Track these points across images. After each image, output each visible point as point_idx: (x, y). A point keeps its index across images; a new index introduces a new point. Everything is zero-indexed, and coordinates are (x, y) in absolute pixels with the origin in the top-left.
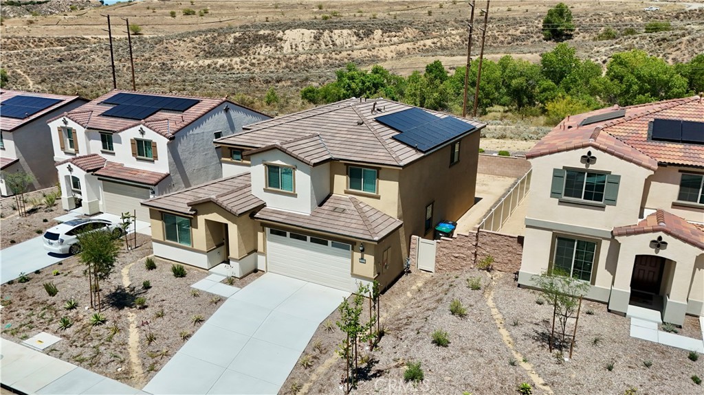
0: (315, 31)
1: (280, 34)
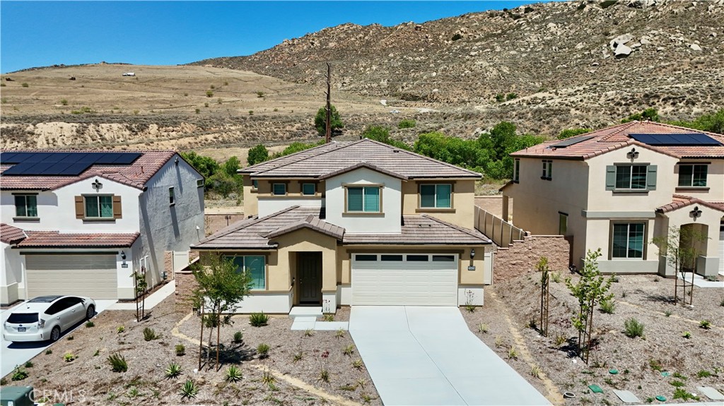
0: (77, 125)
1: (30, 128)
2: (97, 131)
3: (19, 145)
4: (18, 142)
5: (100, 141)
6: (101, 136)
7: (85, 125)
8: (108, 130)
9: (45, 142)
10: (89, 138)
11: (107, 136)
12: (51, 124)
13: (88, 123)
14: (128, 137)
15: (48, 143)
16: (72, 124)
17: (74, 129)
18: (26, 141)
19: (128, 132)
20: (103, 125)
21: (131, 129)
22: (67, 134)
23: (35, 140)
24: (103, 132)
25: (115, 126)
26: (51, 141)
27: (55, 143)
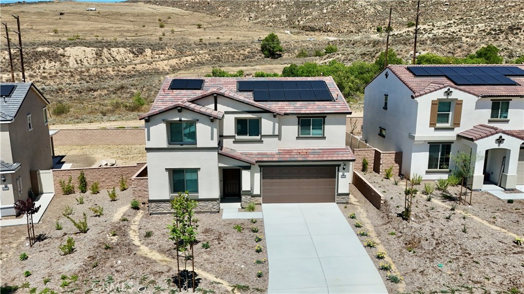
0: (95, 49)
1: (60, 51)
2: (110, 54)
3: (56, 64)
4: (55, 62)
5: (113, 61)
6: (113, 58)
7: (100, 49)
8: (117, 53)
9: (75, 62)
10: (106, 59)
11: (118, 58)
12: (76, 48)
13: (103, 47)
14: (132, 59)
15: (77, 63)
16: (91, 48)
17: (94, 52)
18: (61, 61)
19: (131, 55)
20: (113, 49)
21: (133, 53)
22: (90, 56)
23: (67, 60)
24: (114, 54)
25: (122, 50)
26: (79, 62)
27: (82, 63)
